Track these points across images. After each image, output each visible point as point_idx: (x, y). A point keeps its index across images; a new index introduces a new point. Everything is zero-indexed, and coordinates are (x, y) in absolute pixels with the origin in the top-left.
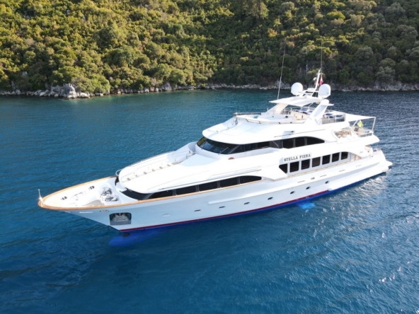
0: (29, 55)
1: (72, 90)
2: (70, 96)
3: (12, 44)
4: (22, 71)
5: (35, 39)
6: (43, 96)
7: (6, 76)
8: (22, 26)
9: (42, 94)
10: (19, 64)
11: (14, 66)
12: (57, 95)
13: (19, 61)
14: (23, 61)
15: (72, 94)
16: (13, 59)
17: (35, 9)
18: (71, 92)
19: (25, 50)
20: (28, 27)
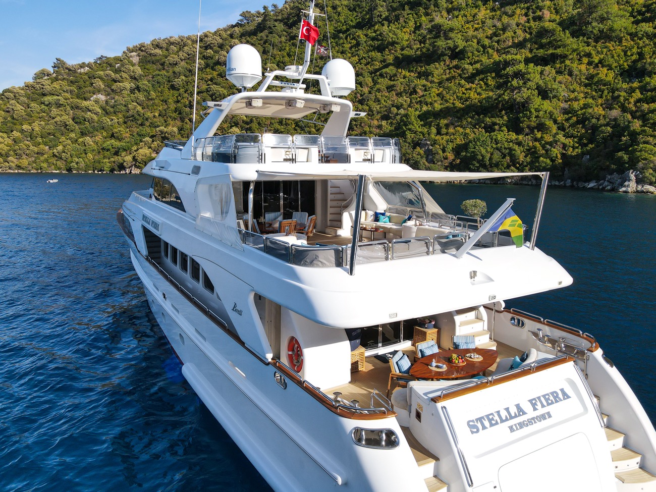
0: (603, 132)
1: (630, 180)
2: (624, 189)
3: (588, 119)
4: (583, 154)
5: (624, 109)
6: (592, 188)
7: (560, 161)
8: (616, 93)
9: (591, 185)
10: (584, 145)
11: (577, 148)
12: (609, 188)
13: (585, 141)
14: (591, 141)
15: (628, 186)
16: (581, 138)
17: (647, 66)
18: (626, 183)
19: (601, 126)
20: (623, 94)
